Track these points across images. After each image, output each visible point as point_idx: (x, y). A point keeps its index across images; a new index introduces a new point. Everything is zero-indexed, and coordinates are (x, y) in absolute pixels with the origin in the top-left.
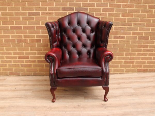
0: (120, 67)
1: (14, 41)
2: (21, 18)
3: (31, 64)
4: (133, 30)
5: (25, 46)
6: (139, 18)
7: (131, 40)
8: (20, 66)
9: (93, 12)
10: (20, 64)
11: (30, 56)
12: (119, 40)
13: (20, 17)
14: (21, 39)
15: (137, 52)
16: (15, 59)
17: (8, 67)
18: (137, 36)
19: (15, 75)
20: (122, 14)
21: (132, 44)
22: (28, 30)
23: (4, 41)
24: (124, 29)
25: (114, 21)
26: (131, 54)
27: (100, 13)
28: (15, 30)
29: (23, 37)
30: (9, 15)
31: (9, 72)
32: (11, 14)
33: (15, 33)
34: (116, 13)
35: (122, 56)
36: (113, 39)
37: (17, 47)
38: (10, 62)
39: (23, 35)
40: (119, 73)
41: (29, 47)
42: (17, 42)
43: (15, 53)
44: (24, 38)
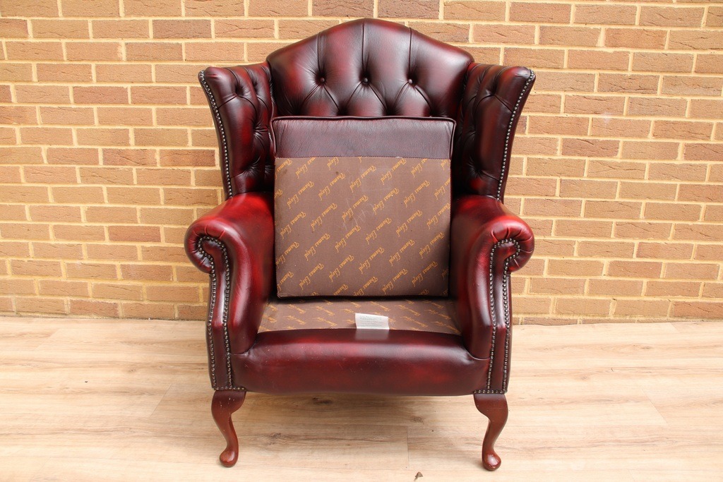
0: (591, 293)
1: (90, 157)
2: (123, 51)
3: (170, 267)
4: (662, 114)
5: (139, 183)
6: (695, 53)
7: (647, 163)
8: (119, 273)
9: (466, 23)
10: (118, 264)
11: (162, 227)
12: (587, 159)
13: (117, 45)
14: (124, 148)
15: (674, 219)
16: (95, 243)
17: (64, 278)
18: (677, 144)
19: (96, 313)
20: (608, 31)
21: (651, 182)
22: (153, 108)
23: (44, 155)
24: (614, 107)
25: (565, 66)
26: (645, 231)
27: (496, 27)
28: (95, 107)
29: (132, 141)
30: (66, 37)
31: (69, 298)
32: (79, 31)
33: (96, 121)
34: (579, 30)
35: (599, 236)
36: (559, 156)
37: (104, 187)
38: (75, 252)
39: (131, 129)
40: (585, 322)
41: (161, 188)
42: (104, 164)
43: (93, 215)
44: (137, 143)
